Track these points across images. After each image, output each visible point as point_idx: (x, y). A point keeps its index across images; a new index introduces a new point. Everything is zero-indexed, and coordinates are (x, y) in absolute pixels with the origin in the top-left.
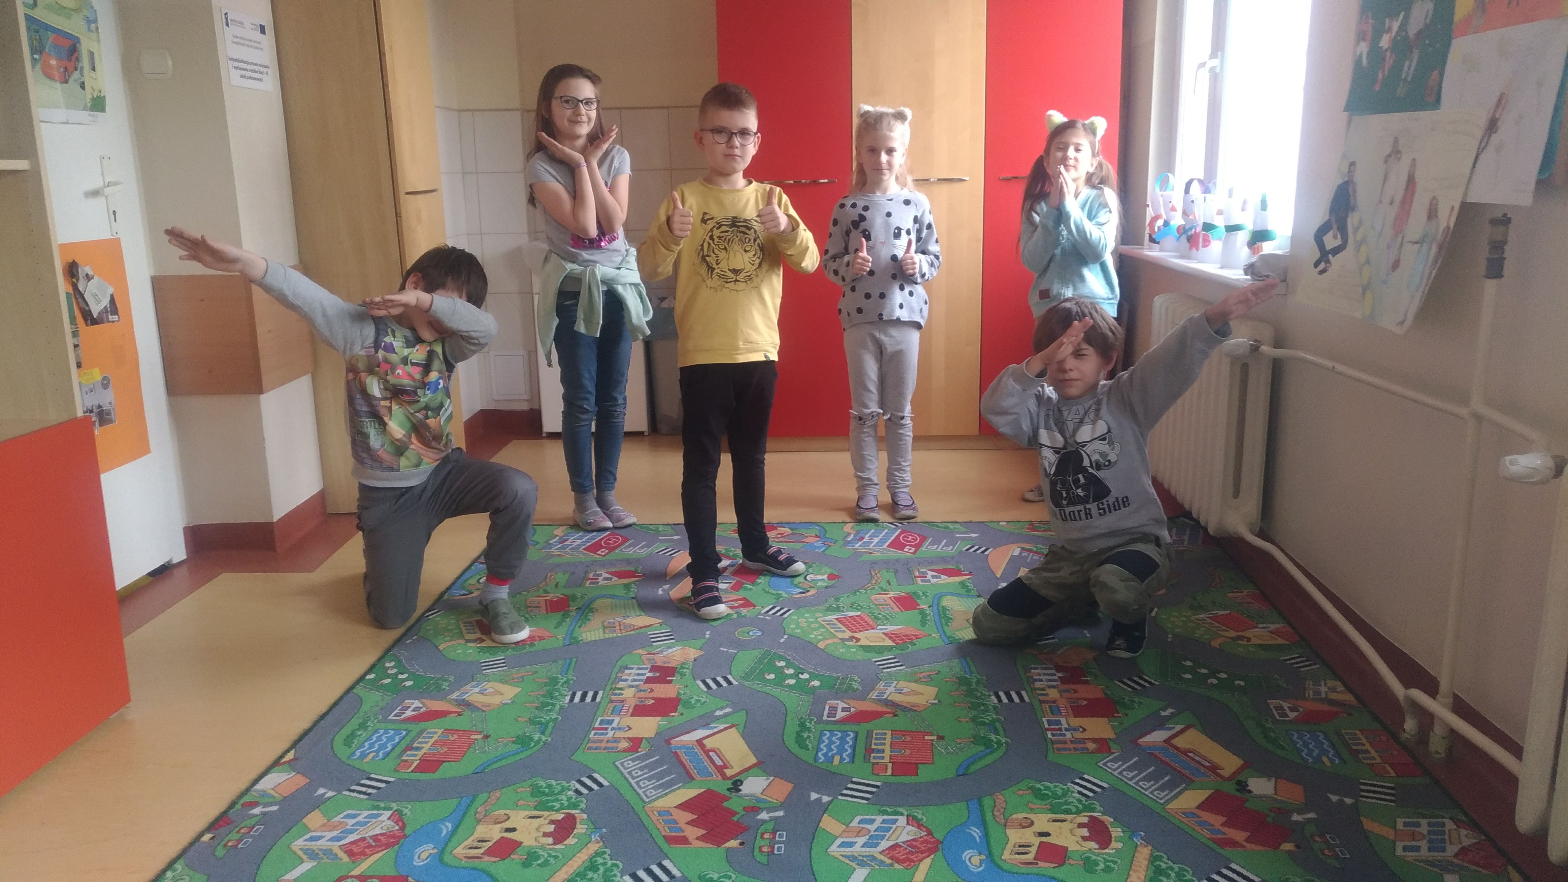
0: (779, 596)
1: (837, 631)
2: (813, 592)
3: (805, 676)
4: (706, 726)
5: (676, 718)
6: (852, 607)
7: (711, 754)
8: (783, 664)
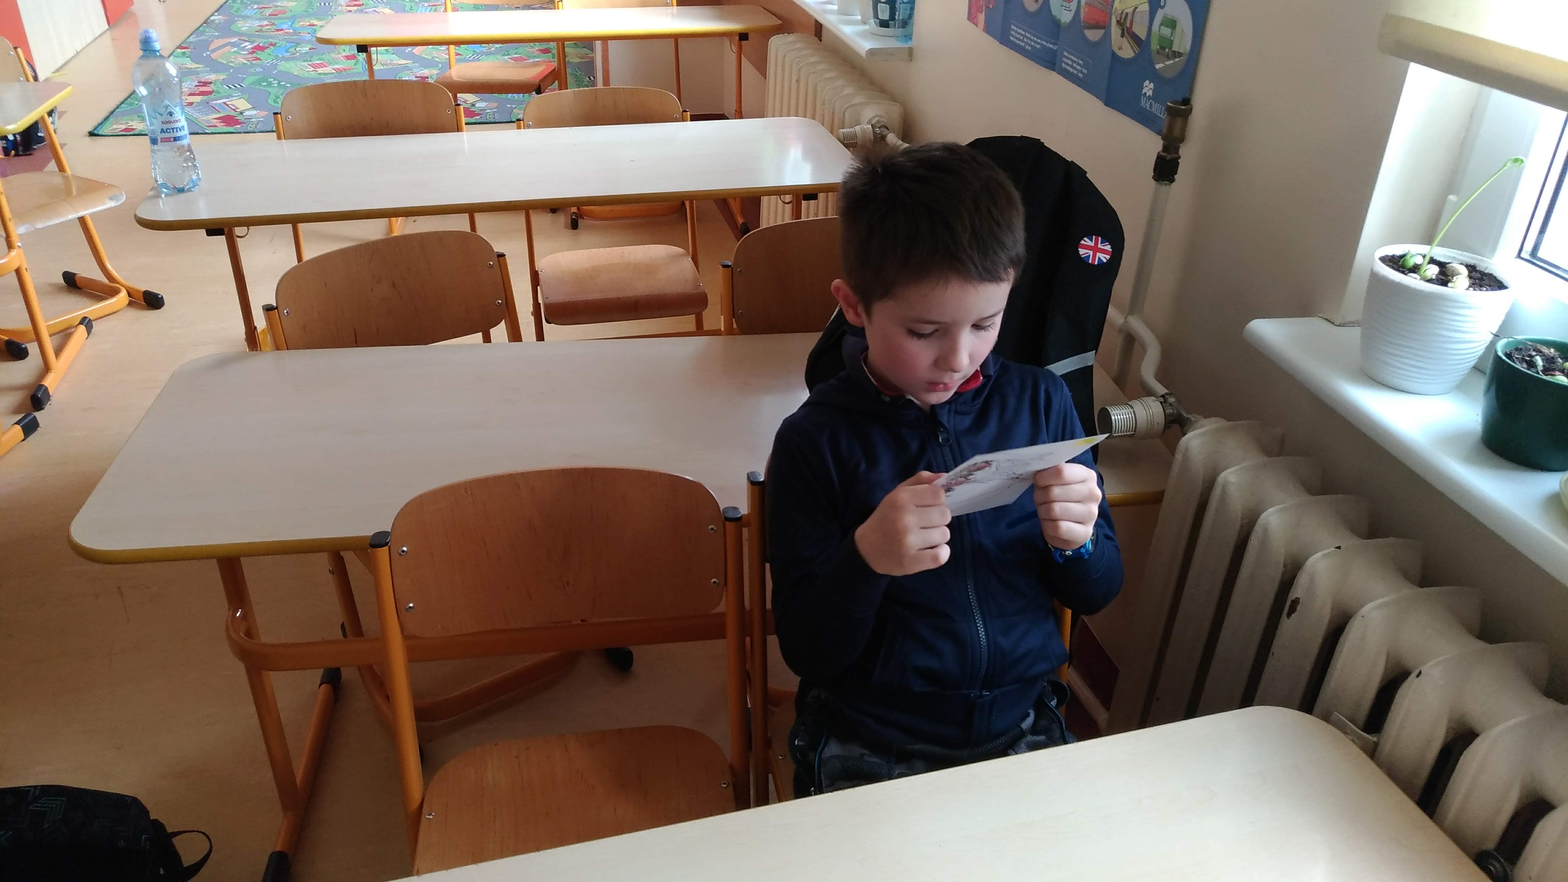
3: (284, 83)
4: (228, 98)
5: (212, 96)
7: (230, 106)
8: (272, 80)
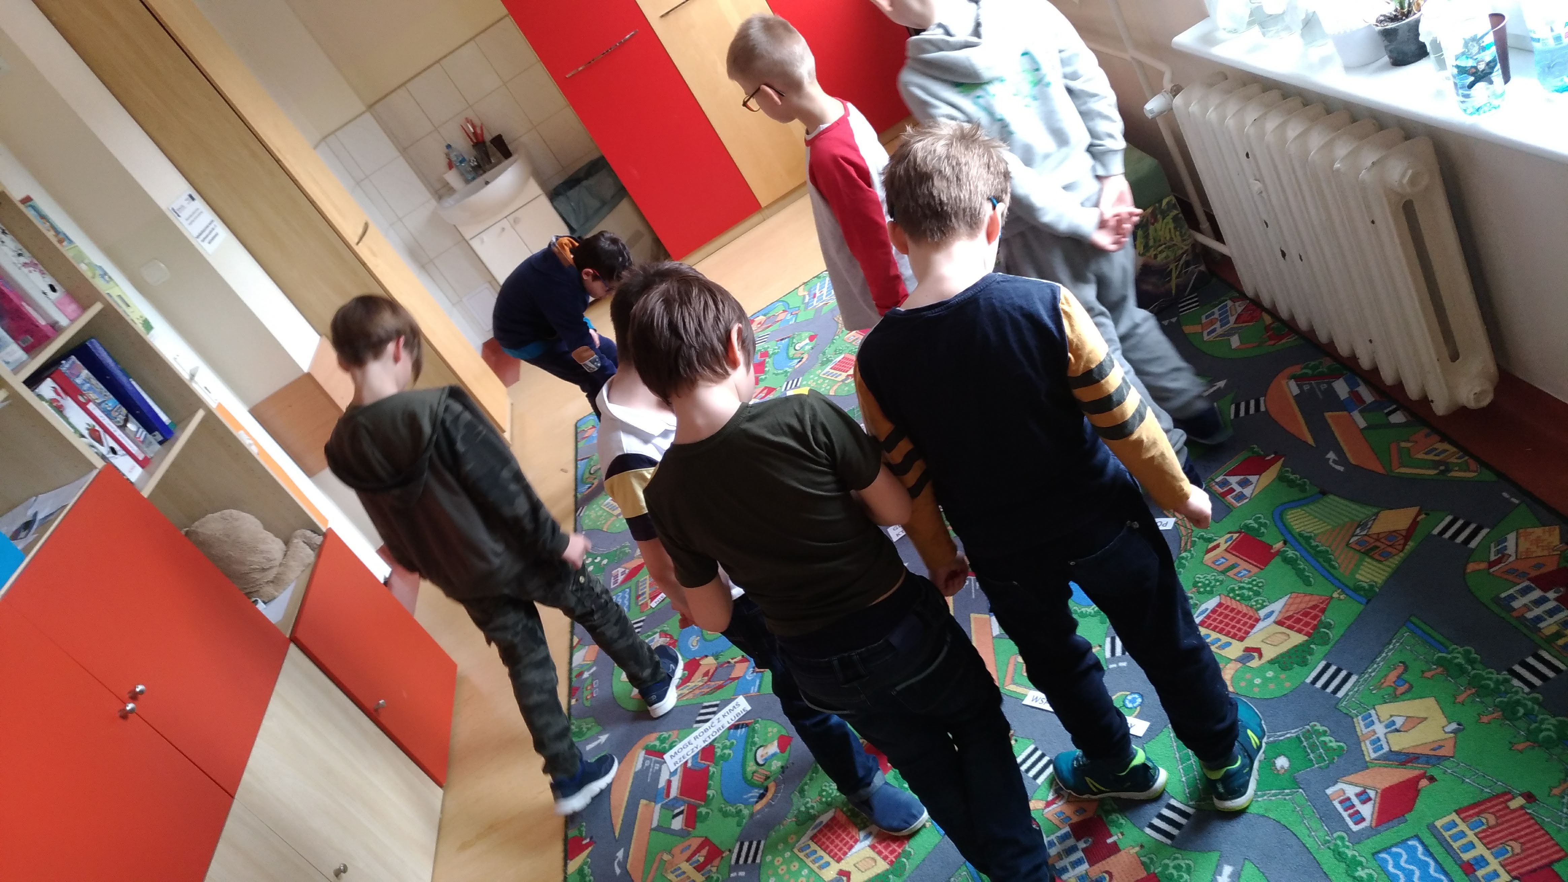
0: (786, 372)
1: (836, 377)
2: (806, 356)
6: (837, 352)
